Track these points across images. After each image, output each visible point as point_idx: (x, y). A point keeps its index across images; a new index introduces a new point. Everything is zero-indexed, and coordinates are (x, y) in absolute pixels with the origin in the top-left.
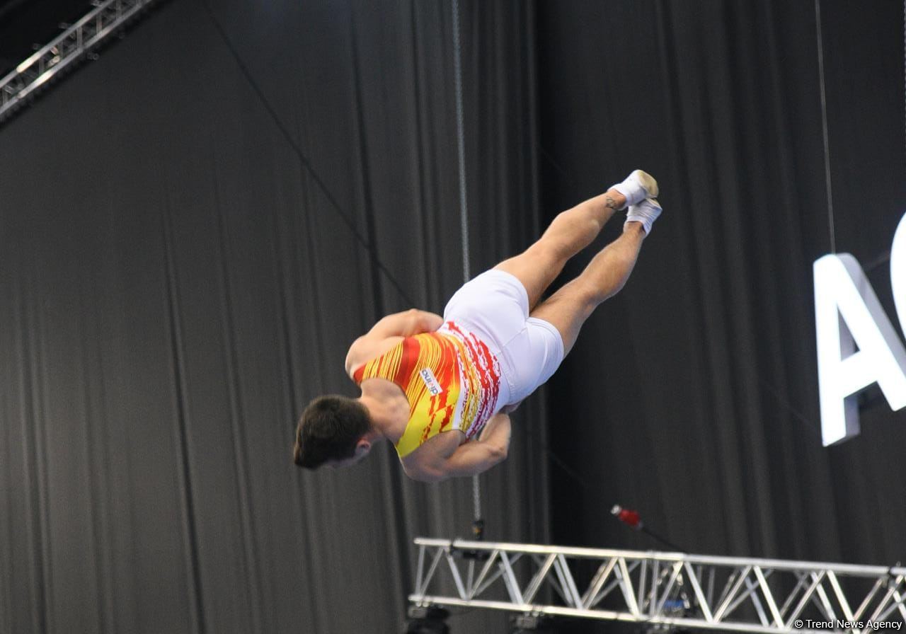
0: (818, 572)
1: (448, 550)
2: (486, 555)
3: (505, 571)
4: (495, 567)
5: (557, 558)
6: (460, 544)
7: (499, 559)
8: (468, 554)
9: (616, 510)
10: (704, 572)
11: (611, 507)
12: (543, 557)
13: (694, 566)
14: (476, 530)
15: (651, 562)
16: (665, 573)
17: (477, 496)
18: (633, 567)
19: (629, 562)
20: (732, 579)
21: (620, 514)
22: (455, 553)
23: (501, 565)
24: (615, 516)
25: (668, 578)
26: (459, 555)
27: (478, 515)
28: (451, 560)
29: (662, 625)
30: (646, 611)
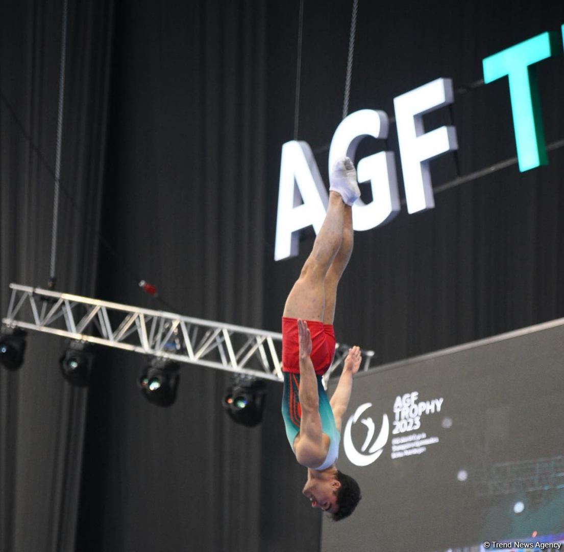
0: (261, 336)
1: (31, 294)
2: (55, 300)
3: (66, 312)
4: (60, 309)
5: (101, 309)
6: (39, 291)
7: (63, 303)
8: (43, 298)
9: (142, 283)
10: (191, 328)
11: (139, 281)
12: (92, 307)
13: (186, 324)
14: (50, 284)
15: (159, 319)
16: (167, 326)
18: (148, 319)
19: (146, 316)
20: (208, 334)
21: (145, 287)
22: (36, 297)
23: (63, 309)
24: (141, 288)
25: (168, 329)
26: (38, 298)
27: (52, 274)
28: (32, 301)
29: (162, 358)
30: (153, 347)
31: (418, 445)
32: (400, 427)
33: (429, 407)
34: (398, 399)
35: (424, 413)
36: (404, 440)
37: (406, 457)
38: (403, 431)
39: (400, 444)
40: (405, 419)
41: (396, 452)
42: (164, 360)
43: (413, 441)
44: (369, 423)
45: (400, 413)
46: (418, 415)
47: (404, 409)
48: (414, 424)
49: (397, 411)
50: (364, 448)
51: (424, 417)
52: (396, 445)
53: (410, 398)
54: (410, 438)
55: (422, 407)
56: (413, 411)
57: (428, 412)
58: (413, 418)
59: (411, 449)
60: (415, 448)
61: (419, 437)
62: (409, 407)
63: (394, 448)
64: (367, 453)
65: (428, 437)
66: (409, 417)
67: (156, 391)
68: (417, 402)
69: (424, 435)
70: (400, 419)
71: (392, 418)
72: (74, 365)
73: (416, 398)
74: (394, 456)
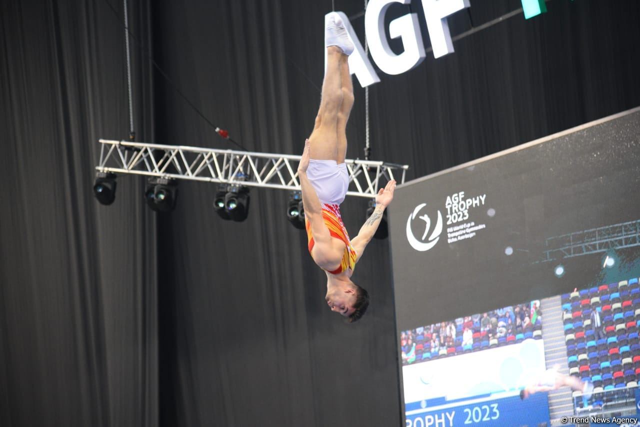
1: (117, 146)
2: (138, 150)
5: (178, 151)
6: (124, 143)
8: (127, 147)
9: (218, 130)
13: (253, 158)
14: (131, 137)
15: (229, 155)
17: (131, 120)
19: (217, 155)
22: (121, 147)
23: (147, 152)
24: (217, 133)
26: (123, 148)
27: (132, 130)
28: (119, 150)
29: (235, 185)
30: (226, 177)
31: (469, 231)
32: (451, 219)
33: (475, 202)
34: (448, 198)
35: (471, 206)
36: (456, 228)
37: (459, 241)
38: (455, 221)
39: (454, 232)
40: (456, 212)
41: (451, 238)
42: (237, 186)
43: (464, 229)
44: (426, 218)
45: (451, 208)
46: (466, 209)
47: (453, 205)
48: (464, 216)
49: (448, 207)
50: (423, 238)
51: (471, 210)
52: (451, 233)
53: (458, 196)
54: (462, 227)
55: (469, 202)
56: (462, 206)
57: (474, 206)
58: (462, 212)
59: (463, 234)
60: (467, 233)
61: (469, 225)
62: (458, 203)
63: (449, 235)
64: (427, 241)
65: (476, 225)
66: (459, 210)
67: (235, 209)
68: (464, 199)
69: (473, 224)
70: (451, 214)
71: (445, 213)
72: (162, 197)
73: (463, 196)
74: (449, 241)
